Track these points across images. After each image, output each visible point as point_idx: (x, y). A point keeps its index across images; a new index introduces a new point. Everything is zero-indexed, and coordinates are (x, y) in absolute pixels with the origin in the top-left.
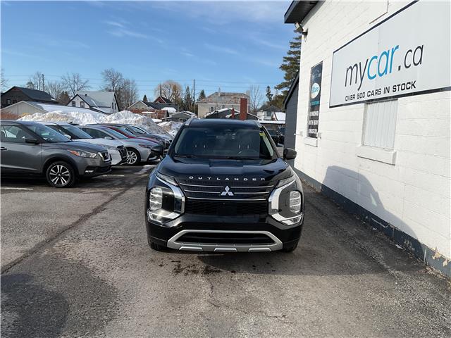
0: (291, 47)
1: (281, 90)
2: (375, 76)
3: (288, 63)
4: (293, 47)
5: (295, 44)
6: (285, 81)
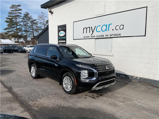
0: (9, 14)
1: (6, 30)
2: (100, 31)
3: (8, 20)
4: (10, 14)
5: (10, 13)
6: (8, 27)
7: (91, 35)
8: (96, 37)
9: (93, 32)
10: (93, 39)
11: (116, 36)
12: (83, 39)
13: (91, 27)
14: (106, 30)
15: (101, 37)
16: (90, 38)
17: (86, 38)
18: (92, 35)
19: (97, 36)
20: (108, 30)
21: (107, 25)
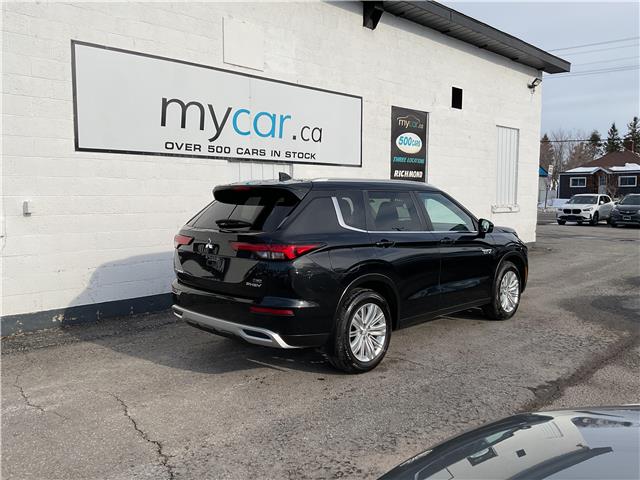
7: (211, 140)
8: (233, 154)
9: (219, 130)
10: (217, 158)
11: (304, 160)
12: (162, 154)
13: (210, 107)
14: (272, 133)
15: (255, 157)
16: (205, 152)
17: (183, 151)
18: (215, 144)
19: (240, 151)
20: (281, 136)
21: (274, 115)
